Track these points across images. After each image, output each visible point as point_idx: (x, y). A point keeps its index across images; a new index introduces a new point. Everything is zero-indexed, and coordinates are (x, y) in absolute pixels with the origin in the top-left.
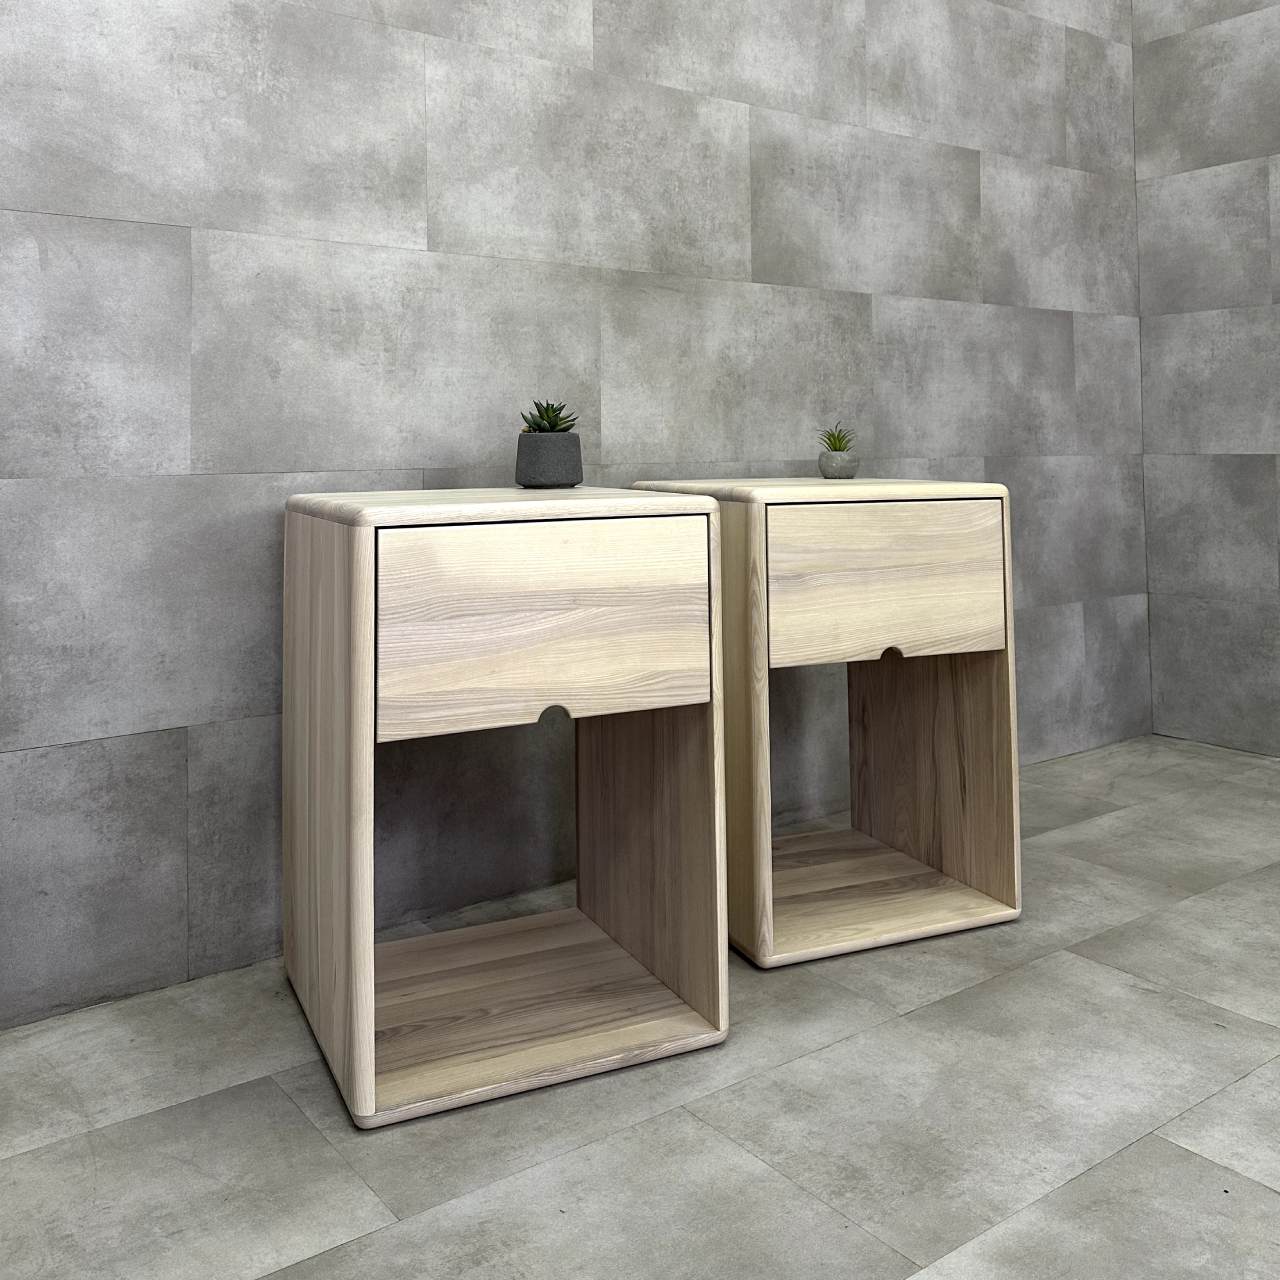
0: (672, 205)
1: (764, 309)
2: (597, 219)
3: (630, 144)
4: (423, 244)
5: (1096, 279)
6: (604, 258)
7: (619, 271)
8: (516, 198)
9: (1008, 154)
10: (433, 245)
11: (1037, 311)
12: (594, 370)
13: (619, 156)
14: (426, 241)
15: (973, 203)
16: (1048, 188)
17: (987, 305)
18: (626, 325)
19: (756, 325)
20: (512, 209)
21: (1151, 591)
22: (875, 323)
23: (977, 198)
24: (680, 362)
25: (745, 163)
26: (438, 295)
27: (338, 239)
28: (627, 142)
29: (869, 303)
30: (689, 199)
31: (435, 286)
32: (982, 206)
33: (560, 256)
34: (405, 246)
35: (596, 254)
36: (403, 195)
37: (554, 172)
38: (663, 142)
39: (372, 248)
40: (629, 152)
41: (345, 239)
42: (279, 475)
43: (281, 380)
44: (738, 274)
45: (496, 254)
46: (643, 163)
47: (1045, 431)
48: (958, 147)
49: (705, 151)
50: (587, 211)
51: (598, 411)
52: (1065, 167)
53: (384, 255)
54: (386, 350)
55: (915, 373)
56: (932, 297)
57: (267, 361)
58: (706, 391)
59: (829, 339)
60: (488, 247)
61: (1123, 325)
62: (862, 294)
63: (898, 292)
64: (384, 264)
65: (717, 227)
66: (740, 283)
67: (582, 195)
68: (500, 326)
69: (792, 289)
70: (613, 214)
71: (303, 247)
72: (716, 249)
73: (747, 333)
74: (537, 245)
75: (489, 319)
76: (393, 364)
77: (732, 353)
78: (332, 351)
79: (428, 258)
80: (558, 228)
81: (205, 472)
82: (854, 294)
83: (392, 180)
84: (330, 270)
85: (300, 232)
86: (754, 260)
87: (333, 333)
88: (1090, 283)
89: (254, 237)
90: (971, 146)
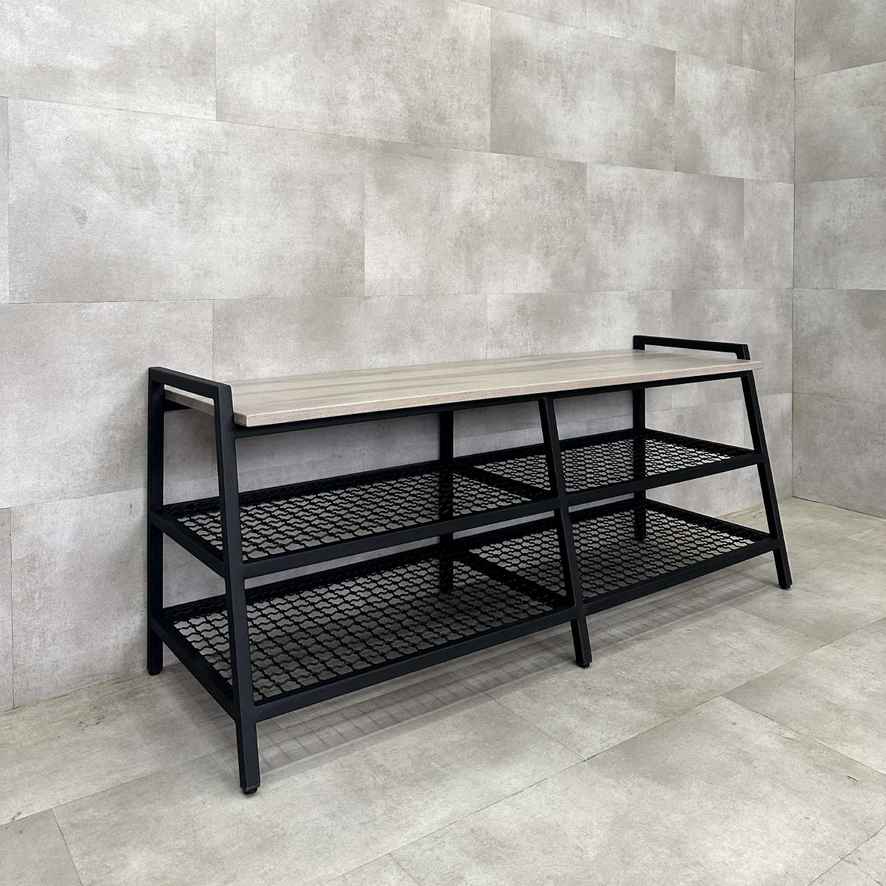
0: (426, 89)
1: (500, 174)
2: (363, 98)
3: (391, 37)
4: (212, 114)
5: (762, 154)
6: (369, 130)
7: (382, 141)
8: (293, 78)
9: (698, 55)
10: (221, 116)
11: (715, 177)
12: (359, 221)
13: (381, 46)
14: (215, 112)
15: (670, 93)
16: (728, 81)
17: (678, 173)
18: (386, 185)
19: (493, 186)
20: (290, 88)
21: (795, 391)
22: (588, 186)
23: (673, 89)
24: (431, 215)
25: (487, 55)
26: (225, 157)
27: (139, 109)
28: (388, 35)
29: (584, 171)
30: (440, 85)
31: (223, 150)
32: (676, 94)
33: (331, 127)
34: (196, 116)
35: (362, 127)
36: (195, 74)
37: (326, 58)
38: (419, 36)
39: (167, 117)
40: (390, 43)
41: (144, 109)
42: (87, 304)
43: (87, 226)
44: (479, 146)
45: (276, 124)
46: (400, 53)
47: (720, 271)
48: (658, 48)
49: (453, 45)
50: (354, 91)
51: (363, 253)
52: (741, 66)
53: (178, 124)
54: (180, 202)
55: (619, 225)
56: (635, 167)
57: (75, 210)
58: (452, 239)
59: (552, 198)
60: (269, 118)
61: (782, 190)
62: (579, 163)
63: (608, 162)
64: (177, 131)
65: (462, 107)
66: (480, 153)
67: (350, 78)
68: (279, 184)
69: (523, 159)
70: (376, 94)
71: (106, 115)
72: (461, 126)
73: (486, 193)
74: (311, 118)
75: (270, 179)
76: (187, 215)
77: (473, 209)
78: (133, 202)
79: (217, 127)
80: (329, 105)
81: (22, 301)
82: (574, 163)
83: (185, 61)
84: (131, 136)
85: (105, 102)
86: (492, 135)
87: (133, 187)
88: (757, 157)
89: (63, 106)
90: (669, 47)
